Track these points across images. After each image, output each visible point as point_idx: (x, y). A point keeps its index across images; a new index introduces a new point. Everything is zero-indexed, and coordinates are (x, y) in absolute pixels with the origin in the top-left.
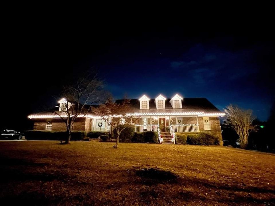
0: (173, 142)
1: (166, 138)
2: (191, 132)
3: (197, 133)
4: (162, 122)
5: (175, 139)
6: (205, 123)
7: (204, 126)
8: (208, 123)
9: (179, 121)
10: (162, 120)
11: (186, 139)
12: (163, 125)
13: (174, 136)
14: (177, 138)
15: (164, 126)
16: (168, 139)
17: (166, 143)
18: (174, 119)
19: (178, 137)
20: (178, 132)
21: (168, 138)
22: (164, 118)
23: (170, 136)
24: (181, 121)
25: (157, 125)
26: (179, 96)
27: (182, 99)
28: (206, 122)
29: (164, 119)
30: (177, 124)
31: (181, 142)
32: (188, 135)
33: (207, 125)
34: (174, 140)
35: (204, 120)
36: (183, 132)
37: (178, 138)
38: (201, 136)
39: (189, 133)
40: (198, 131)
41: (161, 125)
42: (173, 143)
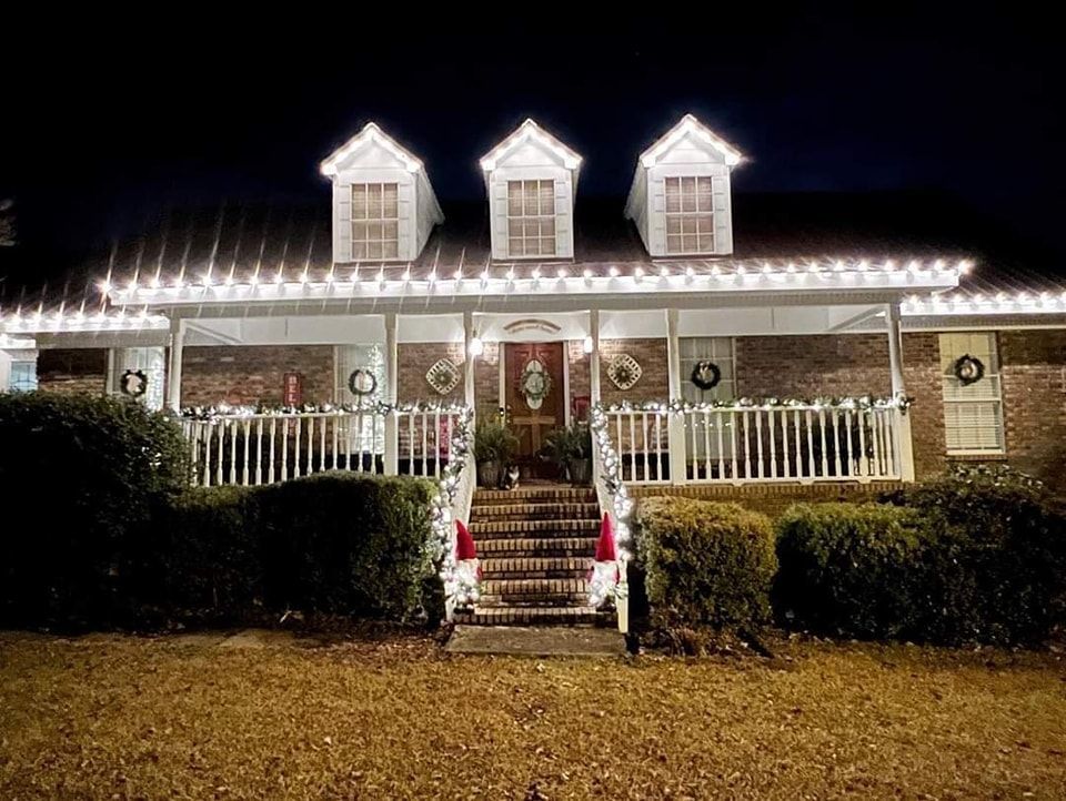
0: (608, 605)
1: (537, 553)
2: (826, 476)
3: (894, 495)
4: (533, 384)
5: (635, 575)
6: (951, 393)
7: (948, 420)
8: (983, 391)
9: (704, 374)
10: (539, 368)
11: (770, 563)
12: (543, 411)
13: (621, 533)
14: (660, 562)
15: (551, 420)
16: (552, 573)
17: (519, 621)
18: (651, 351)
19: (667, 542)
20: (678, 477)
21: (562, 553)
22: (560, 344)
23: (588, 533)
24: (724, 371)
25: (454, 409)
26: (706, 135)
27: (734, 158)
28: (967, 381)
29: (555, 350)
30: (675, 393)
31: (709, 604)
32: (792, 513)
33: (972, 407)
34: (623, 589)
35: (945, 363)
36: (736, 481)
37: (669, 554)
38: (957, 531)
39: (803, 495)
40: (903, 470)
41: (529, 412)
42: (604, 618)
